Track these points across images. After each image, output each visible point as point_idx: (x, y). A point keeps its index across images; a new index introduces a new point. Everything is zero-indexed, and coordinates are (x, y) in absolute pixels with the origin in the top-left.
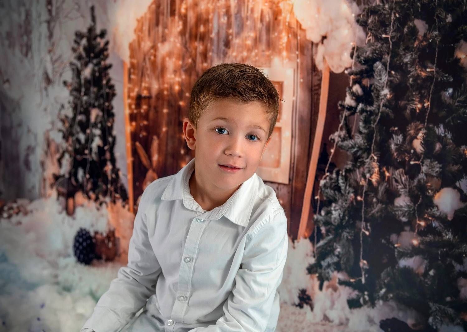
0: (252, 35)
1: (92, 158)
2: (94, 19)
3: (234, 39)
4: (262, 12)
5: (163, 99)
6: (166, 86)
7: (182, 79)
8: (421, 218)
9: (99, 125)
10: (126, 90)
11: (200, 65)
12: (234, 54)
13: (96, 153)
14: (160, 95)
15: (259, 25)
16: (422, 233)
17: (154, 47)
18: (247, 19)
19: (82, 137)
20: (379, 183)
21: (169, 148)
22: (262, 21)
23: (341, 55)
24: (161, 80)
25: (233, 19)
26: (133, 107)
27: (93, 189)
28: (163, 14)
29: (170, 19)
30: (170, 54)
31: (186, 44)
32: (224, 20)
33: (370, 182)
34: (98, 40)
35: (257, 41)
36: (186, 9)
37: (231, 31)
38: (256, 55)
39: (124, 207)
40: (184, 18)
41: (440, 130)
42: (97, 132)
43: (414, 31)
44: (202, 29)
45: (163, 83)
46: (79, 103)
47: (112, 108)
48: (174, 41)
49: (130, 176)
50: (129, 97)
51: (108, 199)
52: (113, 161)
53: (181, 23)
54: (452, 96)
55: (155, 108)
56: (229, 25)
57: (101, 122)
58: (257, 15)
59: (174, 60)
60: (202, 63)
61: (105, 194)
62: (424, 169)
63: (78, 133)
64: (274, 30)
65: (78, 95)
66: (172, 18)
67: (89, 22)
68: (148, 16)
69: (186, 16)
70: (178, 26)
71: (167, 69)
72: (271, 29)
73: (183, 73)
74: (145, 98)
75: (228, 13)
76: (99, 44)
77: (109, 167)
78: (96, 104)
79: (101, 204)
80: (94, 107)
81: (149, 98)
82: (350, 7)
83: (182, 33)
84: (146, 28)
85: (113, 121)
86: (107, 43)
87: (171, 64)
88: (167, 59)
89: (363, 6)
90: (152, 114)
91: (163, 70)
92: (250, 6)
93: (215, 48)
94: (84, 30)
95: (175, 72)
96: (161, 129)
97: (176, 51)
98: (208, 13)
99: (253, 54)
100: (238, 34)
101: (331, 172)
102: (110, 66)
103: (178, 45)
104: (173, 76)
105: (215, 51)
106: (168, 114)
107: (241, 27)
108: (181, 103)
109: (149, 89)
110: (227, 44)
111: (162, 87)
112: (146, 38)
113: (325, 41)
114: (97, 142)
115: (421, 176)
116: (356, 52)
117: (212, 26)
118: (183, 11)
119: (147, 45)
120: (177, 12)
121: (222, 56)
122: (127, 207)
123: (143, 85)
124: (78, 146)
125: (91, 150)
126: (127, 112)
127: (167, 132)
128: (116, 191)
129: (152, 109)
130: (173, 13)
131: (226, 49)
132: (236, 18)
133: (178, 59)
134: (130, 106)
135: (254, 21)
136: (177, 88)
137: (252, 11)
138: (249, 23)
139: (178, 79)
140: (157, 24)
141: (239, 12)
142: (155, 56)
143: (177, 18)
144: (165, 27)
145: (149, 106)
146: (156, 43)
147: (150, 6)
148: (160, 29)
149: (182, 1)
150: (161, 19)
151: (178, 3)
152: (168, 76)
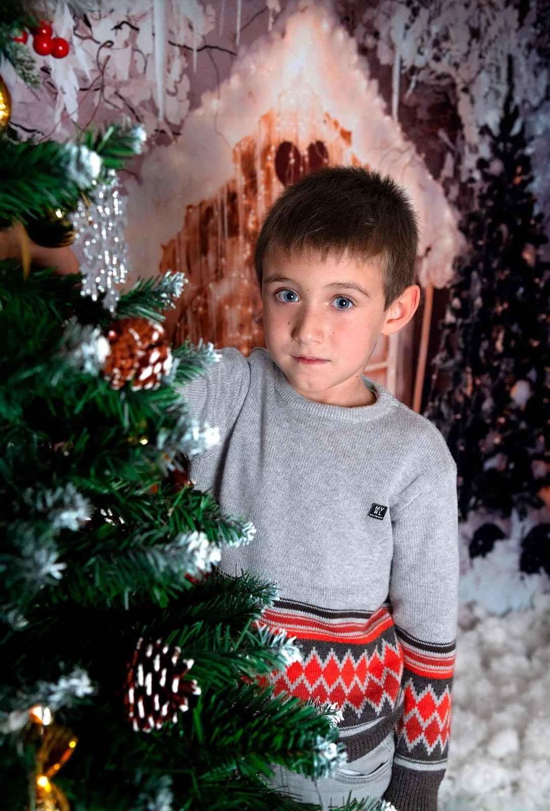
7: (254, 336)
8: (502, 415)
16: (502, 429)
17: (203, 291)
20: (473, 393)
23: (443, 267)
28: (216, 234)
29: (229, 241)
30: (231, 300)
33: (465, 397)
36: (256, 223)
41: (515, 328)
43: (500, 234)
48: (239, 277)
53: (248, 246)
54: (524, 294)
59: (239, 307)
62: (503, 367)
66: (234, 239)
68: (184, 238)
70: (243, 252)
71: (227, 323)
73: (254, 325)
82: (453, 213)
84: (181, 260)
87: (233, 315)
88: (227, 307)
89: (464, 212)
91: (221, 327)
95: (241, 327)
97: (242, 293)
101: (433, 401)
103: (246, 282)
104: (238, 334)
113: (430, 254)
115: (501, 375)
116: (458, 262)
118: (250, 226)
120: (241, 229)
130: (233, 231)
133: (246, 305)
139: (245, 337)
140: (205, 250)
142: (206, 306)
143: (241, 238)
144: (221, 254)
146: (205, 283)
147: (187, 218)
148: (211, 258)
149: (248, 209)
150: (211, 240)
151: (241, 212)
152: (230, 335)
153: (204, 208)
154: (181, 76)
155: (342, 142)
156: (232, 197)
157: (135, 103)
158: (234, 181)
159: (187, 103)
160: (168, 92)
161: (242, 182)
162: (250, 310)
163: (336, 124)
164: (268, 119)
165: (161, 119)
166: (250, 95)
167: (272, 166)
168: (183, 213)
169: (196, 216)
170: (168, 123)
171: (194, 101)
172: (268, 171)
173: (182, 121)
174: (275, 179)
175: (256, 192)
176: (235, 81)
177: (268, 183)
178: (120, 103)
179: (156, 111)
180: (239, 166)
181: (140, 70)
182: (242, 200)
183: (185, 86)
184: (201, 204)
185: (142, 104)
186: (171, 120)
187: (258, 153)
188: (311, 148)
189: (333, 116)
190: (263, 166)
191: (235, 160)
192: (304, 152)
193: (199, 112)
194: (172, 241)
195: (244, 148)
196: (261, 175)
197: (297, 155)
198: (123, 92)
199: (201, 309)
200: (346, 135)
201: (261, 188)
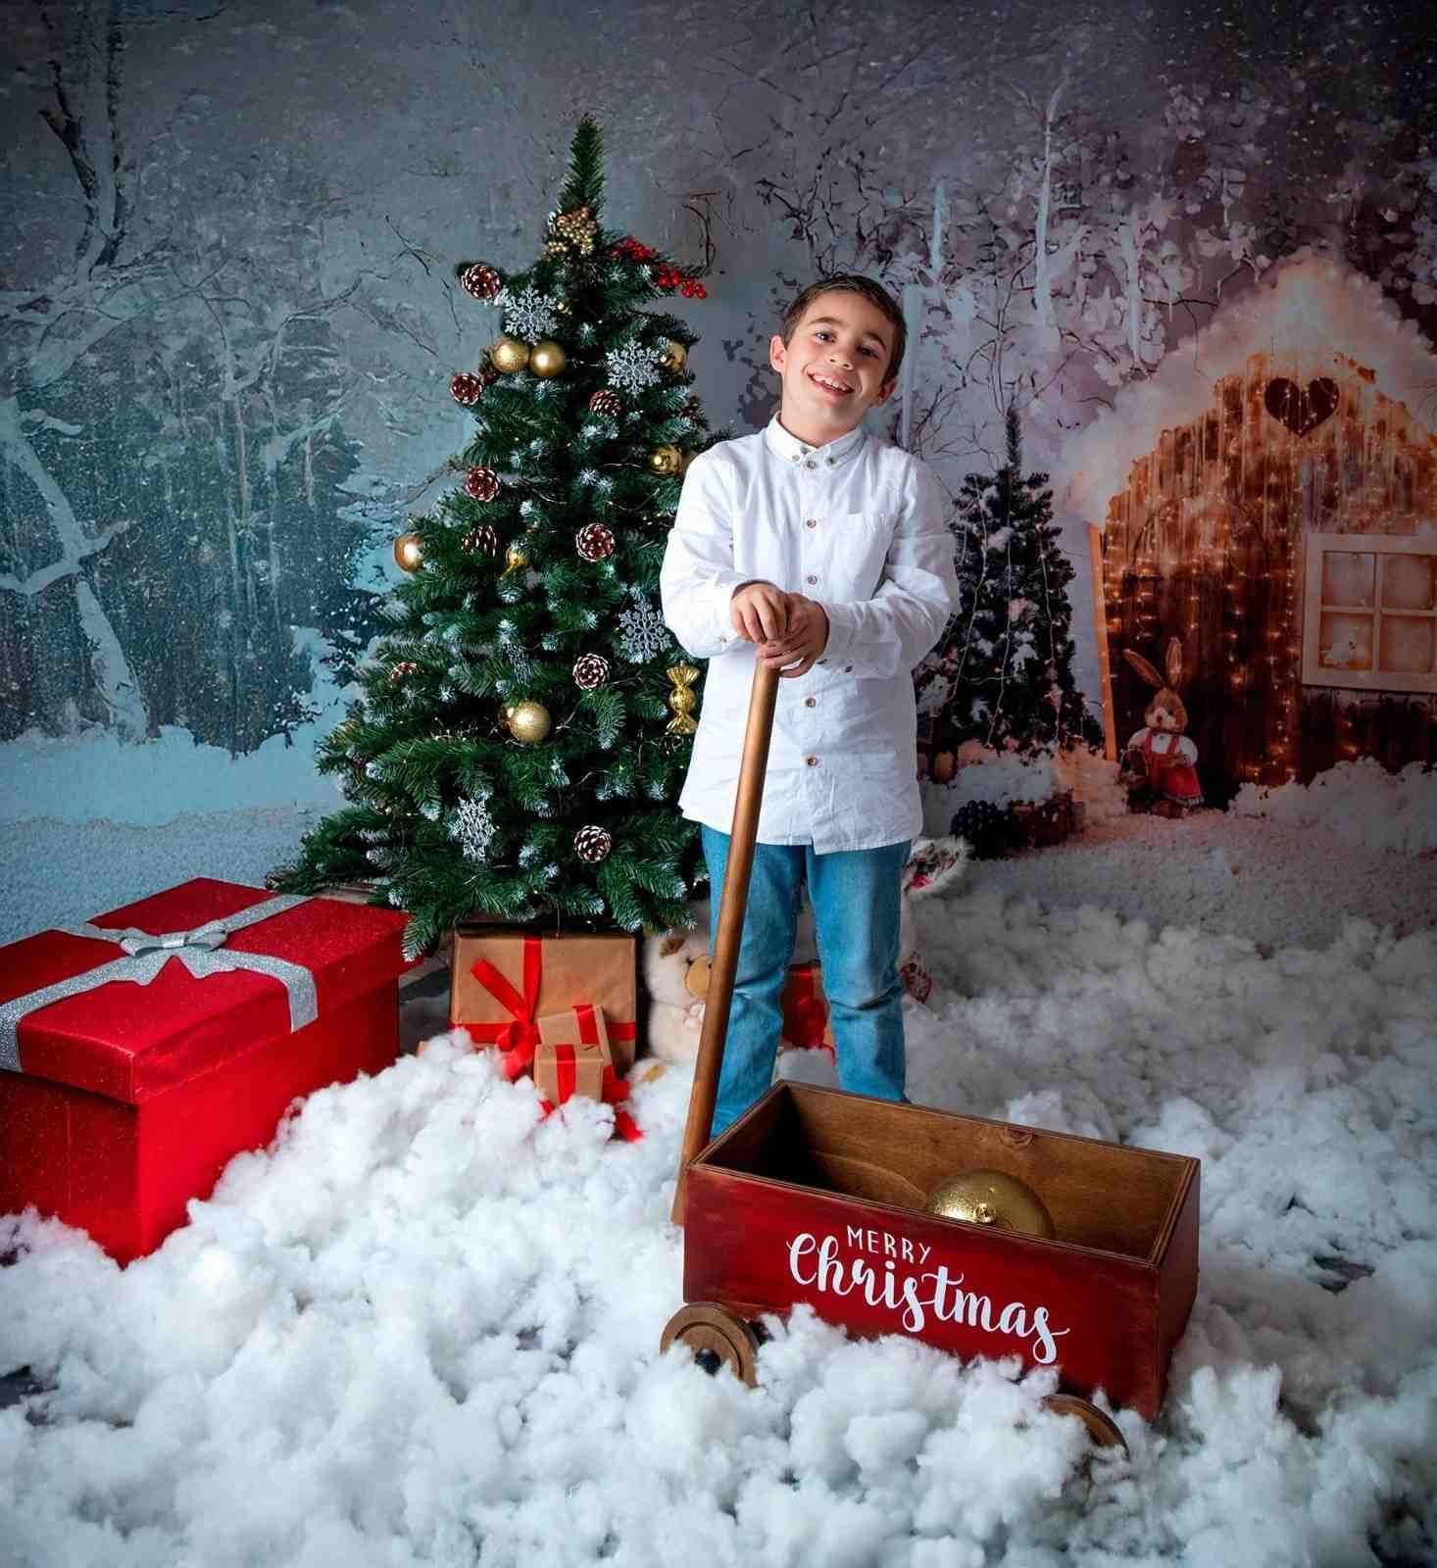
0: (1380, 490)
1: (1013, 680)
2: (1014, 456)
3: (1344, 496)
4: (1397, 460)
5: (1189, 582)
6: (1195, 561)
9: (1031, 626)
10: (1099, 569)
11: (1272, 531)
12: (1346, 516)
13: (1020, 672)
14: (1181, 575)
15: (1392, 477)
17: (1174, 503)
18: (1369, 469)
19: (986, 647)
21: (1204, 652)
22: (1397, 471)
24: (1185, 553)
25: (1340, 468)
26: (1116, 594)
27: (1014, 733)
28: (1192, 457)
29: (1206, 464)
30: (1205, 514)
31: (1238, 499)
32: (1323, 469)
34: (1026, 489)
35: (1388, 500)
36: (1240, 450)
37: (1336, 484)
38: (1389, 518)
39: (1093, 753)
40: (1235, 463)
42: (1028, 636)
44: (1273, 479)
45: (1190, 557)
46: (975, 590)
47: (1065, 597)
48: (1215, 495)
49: (1108, 703)
50: (1105, 579)
51: (1052, 745)
52: (1066, 681)
55: (1171, 594)
56: (1333, 476)
57: (1035, 621)
58: (1388, 463)
59: (1213, 523)
60: (1276, 527)
61: (1046, 736)
63: (976, 640)
64: (1420, 485)
65: (974, 578)
66: (1211, 461)
67: (1002, 460)
68: (1158, 456)
69: (1237, 459)
70: (1220, 473)
71: (1199, 536)
72: (1415, 482)
73: (1231, 541)
74: (1144, 579)
75: (1330, 457)
76: (1029, 495)
77: (1056, 693)
78: (1021, 591)
79: (1035, 754)
80: (1016, 595)
81: (1158, 579)
83: (1231, 483)
84: (1153, 474)
85: (1069, 619)
86: (1050, 494)
87: (1206, 529)
88: (1199, 522)
90: (1164, 604)
91: (1192, 538)
92: (1374, 451)
93: (1304, 506)
94: (991, 474)
95: (1215, 541)
96: (1188, 627)
97: (1217, 511)
98: (1286, 456)
99: (1383, 517)
100: (1350, 490)
102: (1057, 532)
104: (1211, 547)
105: (1306, 510)
106: (1199, 603)
107: (1358, 479)
108: (1229, 587)
109: (1155, 567)
110: (1331, 501)
111: (1185, 563)
112: (1156, 489)
114: (1024, 653)
117: (1297, 477)
118: (1232, 451)
119: (1156, 499)
120: (1220, 453)
121: (1319, 518)
122: (1100, 753)
123: (1140, 560)
124: (973, 662)
125: (1009, 667)
126: (1102, 602)
127: (1199, 630)
128: (1074, 730)
129: (1166, 595)
130: (1212, 454)
131: (1328, 510)
132: (1346, 467)
134: (1108, 594)
135: (1383, 472)
136: (1220, 564)
137: (1379, 458)
138: (1372, 474)
139: (1220, 551)
140: (1180, 469)
141: (1352, 457)
142: (1175, 516)
143: (1219, 460)
144: (1197, 474)
145: (1158, 593)
146: (1178, 497)
147: (1162, 441)
148: (1186, 477)
149: (1230, 437)
150: (1187, 461)
151: (1221, 440)
152: (1202, 546)
153: (1180, 434)
154: (1156, 325)
155: (1361, 380)
156: (1212, 426)
157: (1109, 347)
158: (1215, 412)
159: (1163, 346)
160: (1143, 338)
161: (1223, 413)
162: (1226, 527)
163: (1352, 363)
164: (1260, 359)
165: (1137, 359)
166: (1235, 338)
167: (1261, 400)
168: (1159, 436)
169: (1171, 440)
170: (1144, 363)
171: (1170, 344)
172: (1256, 404)
173: (1159, 361)
174: (1264, 411)
175: (1240, 421)
176: (1216, 328)
177: (1256, 413)
178: (1095, 348)
179: (1131, 353)
180: (1220, 399)
181: (1117, 322)
182: (1224, 429)
183: (1161, 331)
184: (1177, 430)
185: (1116, 348)
186: (1148, 360)
187: (1245, 387)
188: (1314, 385)
189: (1348, 356)
190: (1250, 400)
191: (1216, 393)
192: (1304, 386)
193: (1176, 353)
194: (1146, 459)
195: (1228, 384)
196: (1247, 408)
197: (1294, 389)
198: (1098, 339)
199: (1169, 519)
200: (1368, 374)
201: (1247, 420)
